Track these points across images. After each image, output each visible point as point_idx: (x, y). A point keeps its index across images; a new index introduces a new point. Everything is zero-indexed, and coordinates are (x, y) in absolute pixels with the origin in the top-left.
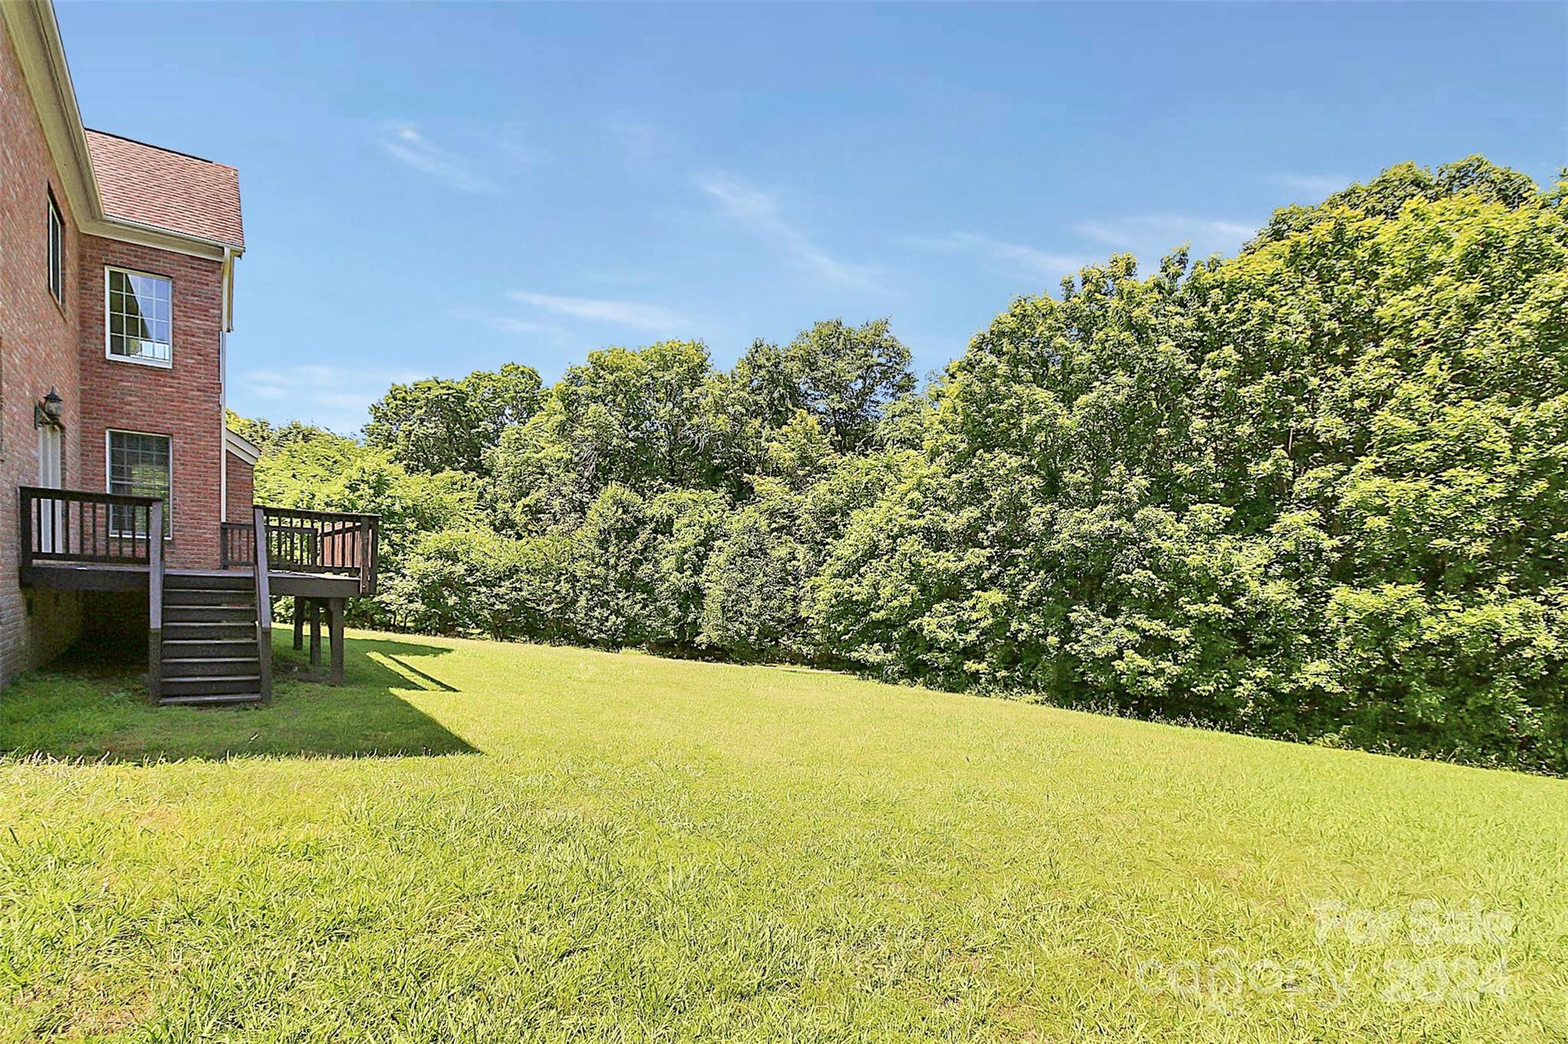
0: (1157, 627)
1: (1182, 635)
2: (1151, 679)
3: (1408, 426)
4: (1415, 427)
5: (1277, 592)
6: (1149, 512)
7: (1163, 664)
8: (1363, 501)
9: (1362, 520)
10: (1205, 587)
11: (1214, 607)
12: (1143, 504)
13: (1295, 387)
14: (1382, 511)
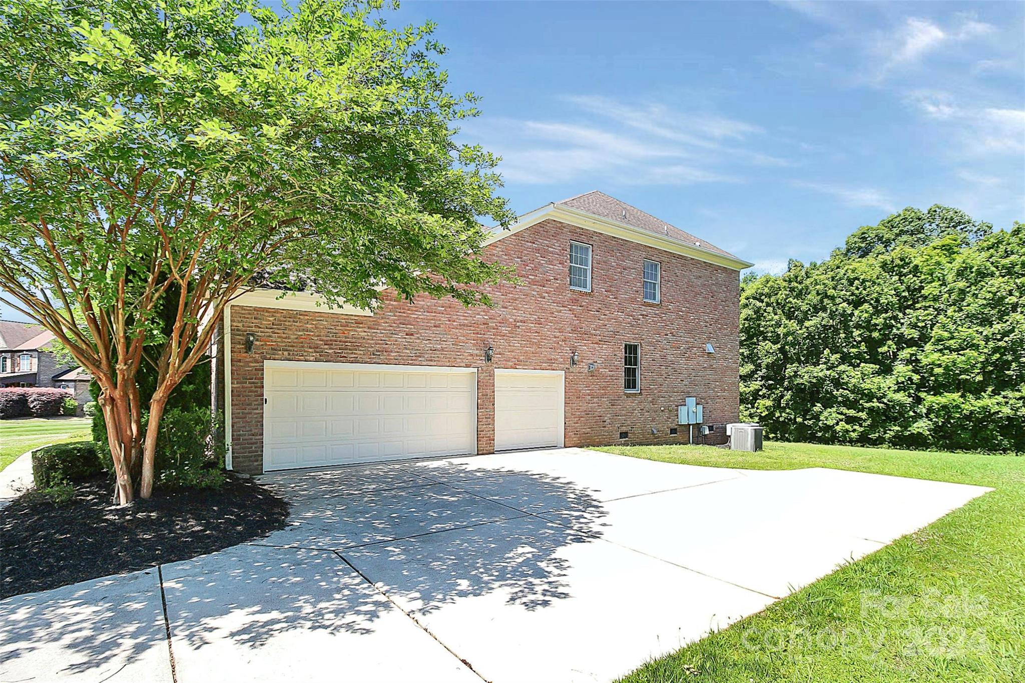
0: (852, 412)
1: (863, 415)
2: (851, 433)
3: (946, 334)
4: (949, 335)
5: (901, 397)
6: (842, 368)
7: (855, 427)
8: (933, 362)
9: (932, 369)
10: (870, 396)
11: (875, 404)
12: (839, 364)
13: (895, 318)
14: (940, 366)
